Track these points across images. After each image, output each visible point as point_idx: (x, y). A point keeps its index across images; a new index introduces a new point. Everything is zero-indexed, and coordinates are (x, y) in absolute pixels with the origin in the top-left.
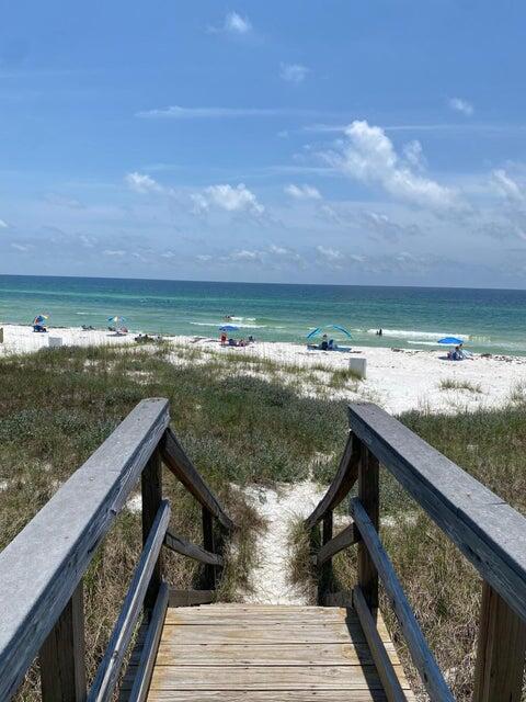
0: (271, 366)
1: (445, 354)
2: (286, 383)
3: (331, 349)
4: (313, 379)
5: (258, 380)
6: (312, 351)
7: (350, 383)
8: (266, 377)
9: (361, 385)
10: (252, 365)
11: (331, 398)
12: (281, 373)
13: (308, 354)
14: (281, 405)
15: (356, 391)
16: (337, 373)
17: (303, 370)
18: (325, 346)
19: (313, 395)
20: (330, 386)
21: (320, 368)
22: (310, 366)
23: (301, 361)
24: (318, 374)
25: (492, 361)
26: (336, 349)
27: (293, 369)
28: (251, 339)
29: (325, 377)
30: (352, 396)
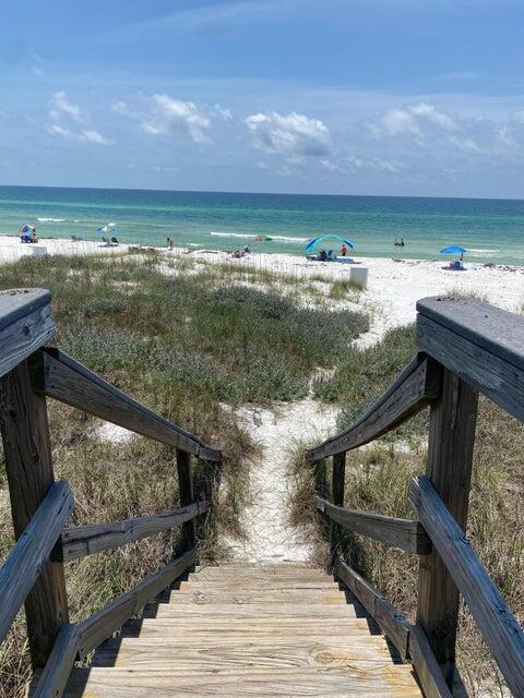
0: (267, 277)
1: (447, 264)
2: (284, 295)
3: (330, 260)
4: (312, 290)
5: (253, 291)
6: (310, 263)
7: (351, 293)
8: (262, 288)
9: (363, 297)
10: (247, 275)
11: (332, 309)
12: (278, 284)
13: (306, 266)
14: (277, 317)
15: (357, 303)
16: (337, 283)
17: (301, 280)
18: (324, 257)
19: (312, 306)
20: (331, 297)
21: (319, 279)
22: (309, 276)
23: (299, 272)
24: (317, 284)
25: (495, 271)
26: (335, 260)
27: (291, 280)
28: (247, 250)
29: (325, 288)
30: (354, 308)
